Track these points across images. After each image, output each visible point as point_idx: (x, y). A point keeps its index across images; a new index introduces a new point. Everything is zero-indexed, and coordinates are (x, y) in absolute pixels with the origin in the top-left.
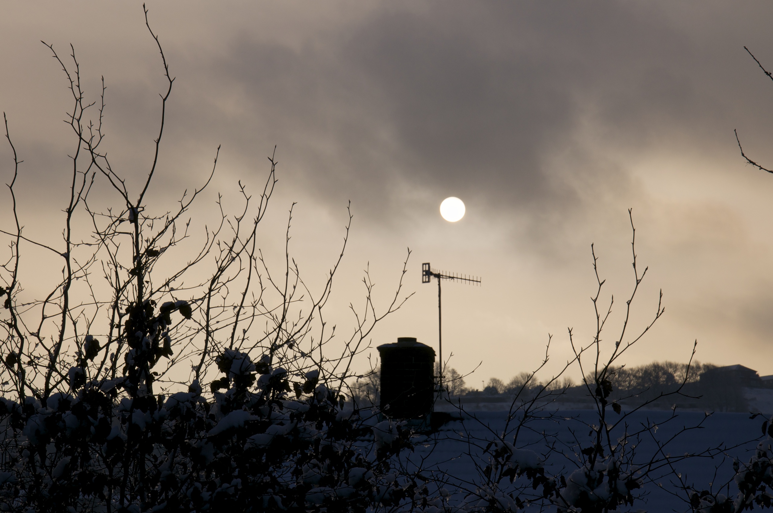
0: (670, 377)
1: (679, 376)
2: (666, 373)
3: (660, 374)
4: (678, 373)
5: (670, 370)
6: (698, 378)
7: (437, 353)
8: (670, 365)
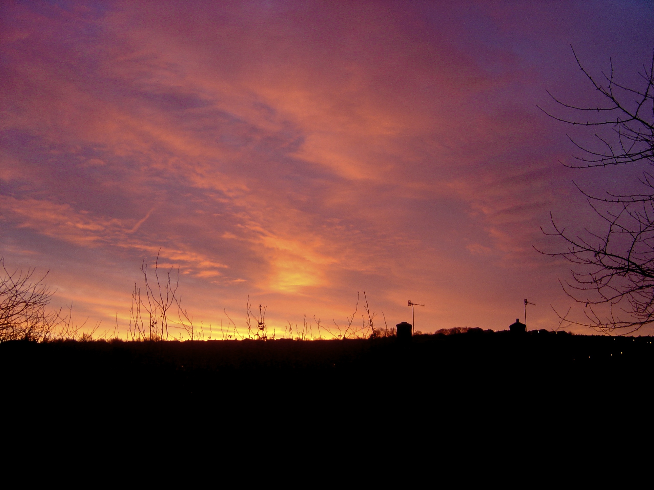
0: (459, 331)
1: (461, 331)
2: (458, 330)
3: (457, 330)
4: (461, 330)
5: (459, 329)
6: (467, 331)
7: (413, 326)
8: (459, 328)
